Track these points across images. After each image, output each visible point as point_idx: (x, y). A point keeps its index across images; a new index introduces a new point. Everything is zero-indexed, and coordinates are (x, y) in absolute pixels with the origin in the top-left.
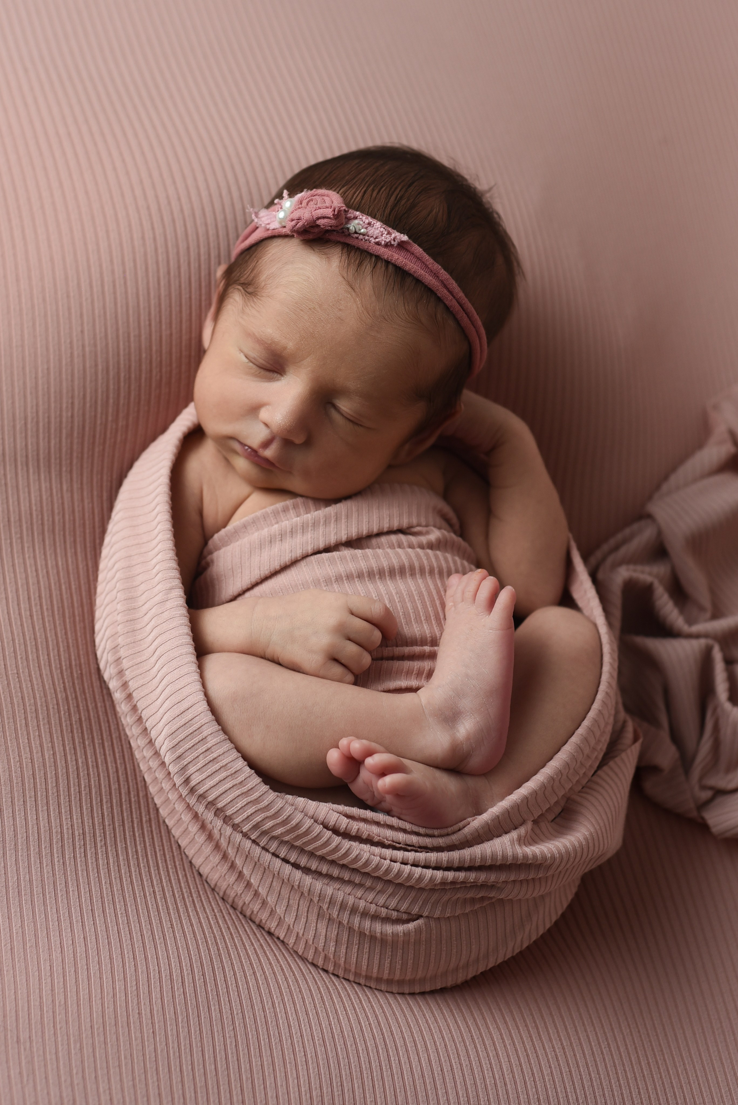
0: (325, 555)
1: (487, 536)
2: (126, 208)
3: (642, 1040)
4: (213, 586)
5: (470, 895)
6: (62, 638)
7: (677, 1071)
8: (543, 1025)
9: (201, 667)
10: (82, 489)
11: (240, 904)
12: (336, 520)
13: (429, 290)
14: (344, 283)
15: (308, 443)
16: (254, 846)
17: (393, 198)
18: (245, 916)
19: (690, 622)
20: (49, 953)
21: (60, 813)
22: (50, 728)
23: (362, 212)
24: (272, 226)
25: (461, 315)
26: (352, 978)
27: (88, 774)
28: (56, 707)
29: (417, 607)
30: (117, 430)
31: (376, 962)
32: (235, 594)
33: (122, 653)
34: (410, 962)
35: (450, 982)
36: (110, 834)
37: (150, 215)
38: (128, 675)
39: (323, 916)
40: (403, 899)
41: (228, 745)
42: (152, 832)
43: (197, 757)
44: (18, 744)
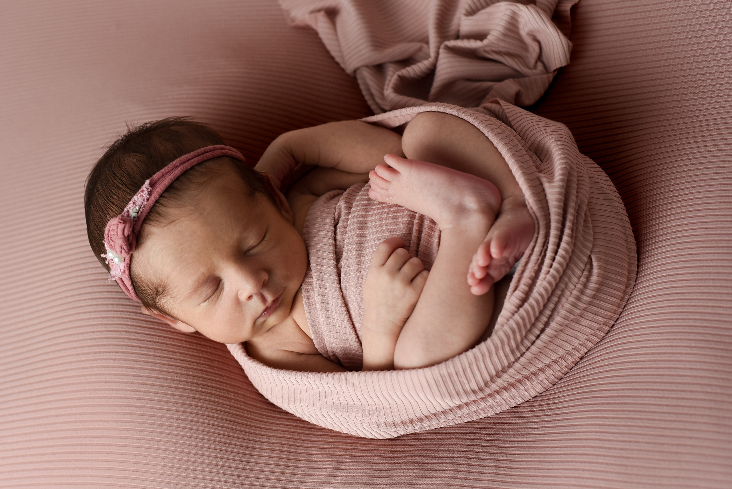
0: (342, 277)
1: (349, 173)
2: (92, 367)
3: (692, 132)
4: (349, 354)
5: (582, 221)
6: (365, 459)
7: (715, 113)
8: (671, 193)
9: (401, 369)
10: (270, 429)
11: (560, 374)
12: (321, 265)
13: (185, 173)
14: (169, 226)
15: (269, 271)
16: (525, 356)
17: (120, 186)
18: (568, 373)
19: (428, 56)
21: (480, 480)
22: (423, 477)
23: (125, 207)
24: (123, 268)
25: (205, 156)
26: (621, 310)
27: (458, 457)
28: (409, 471)
29: (387, 223)
30: (235, 400)
31: (613, 291)
32: (357, 340)
33: (382, 421)
34: (618, 270)
35: (634, 247)
36: (499, 450)
37: (100, 353)
38: (397, 419)
39: (578, 320)
40: (577, 265)
41: (456, 359)
42: (502, 423)
43: (460, 382)
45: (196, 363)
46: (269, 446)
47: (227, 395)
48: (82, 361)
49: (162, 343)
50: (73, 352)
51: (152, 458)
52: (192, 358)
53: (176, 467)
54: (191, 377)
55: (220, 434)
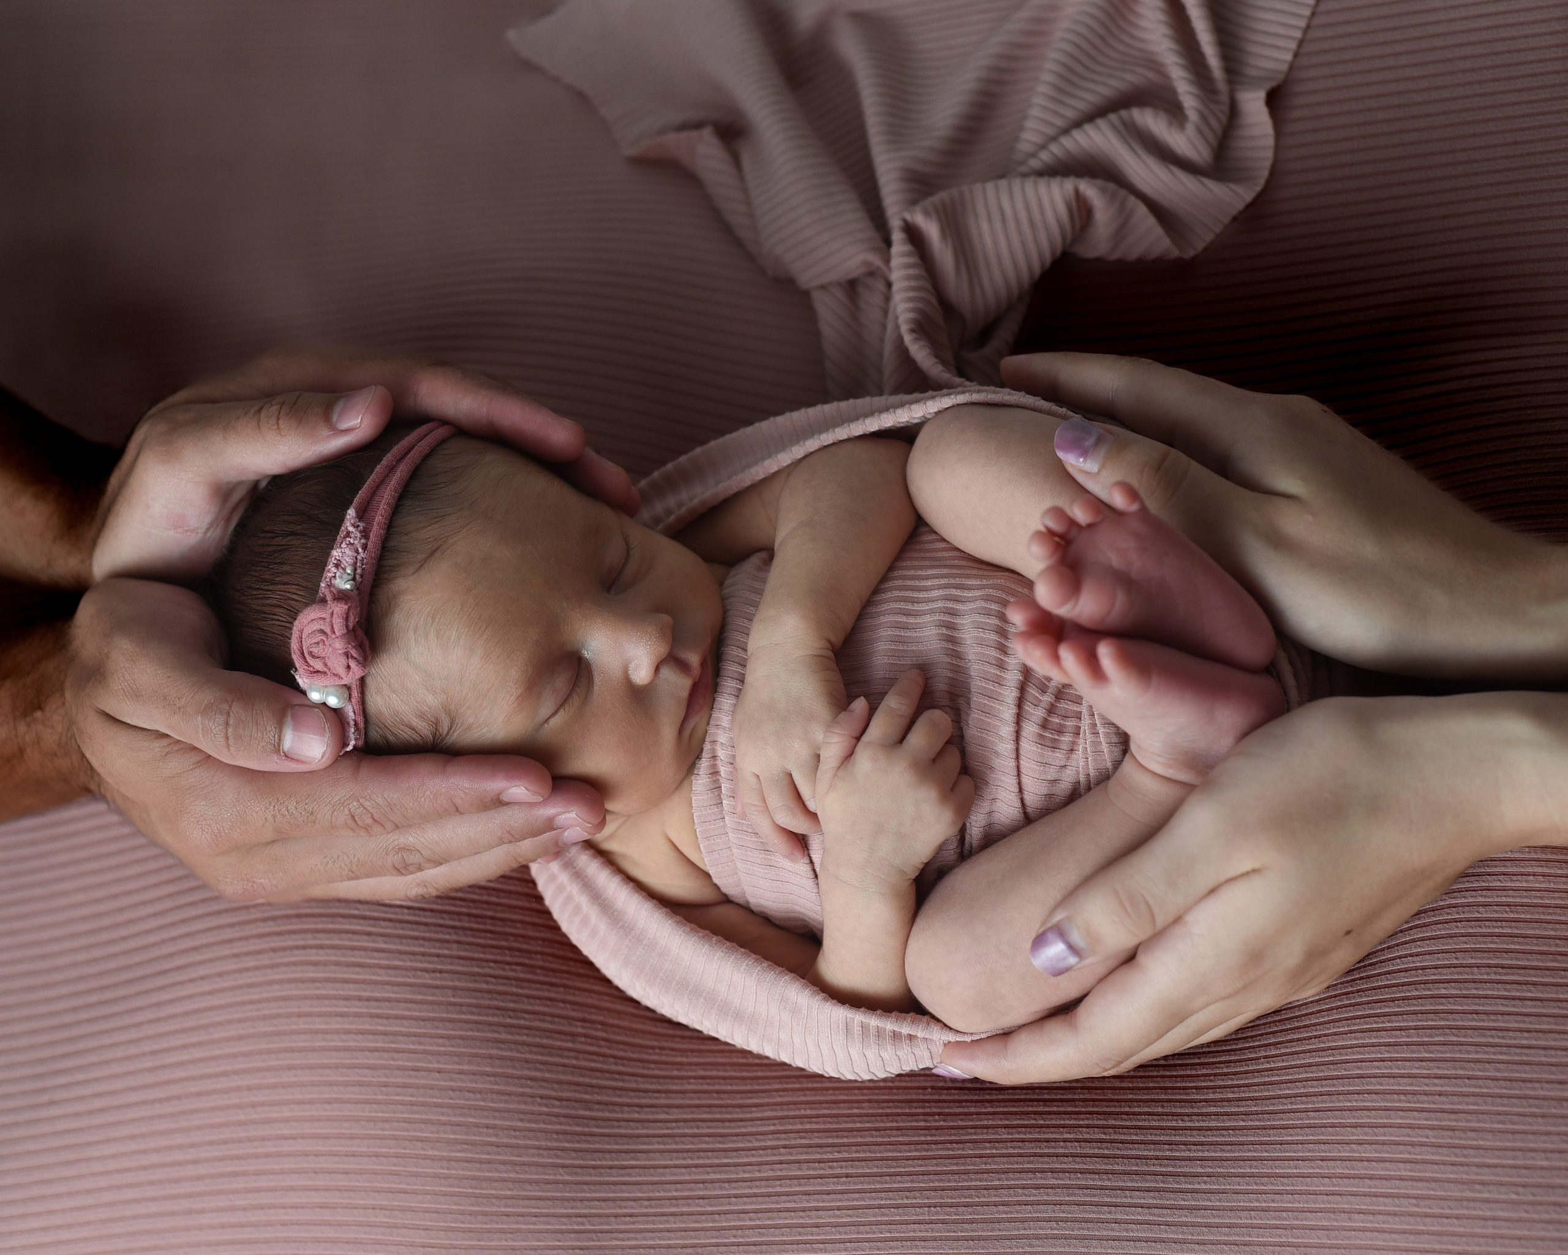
10: (667, 1092)
20: (1340, 1212)
22: (1014, 1171)
23: (320, 580)
27: (1088, 1126)
30: (586, 1036)
44: (1033, 1220)
45: (495, 962)
46: (667, 1128)
47: (567, 1029)
48: (247, 970)
49: (417, 923)
50: (226, 950)
51: (414, 1179)
52: (484, 953)
53: (466, 1195)
54: (486, 995)
55: (557, 1116)
